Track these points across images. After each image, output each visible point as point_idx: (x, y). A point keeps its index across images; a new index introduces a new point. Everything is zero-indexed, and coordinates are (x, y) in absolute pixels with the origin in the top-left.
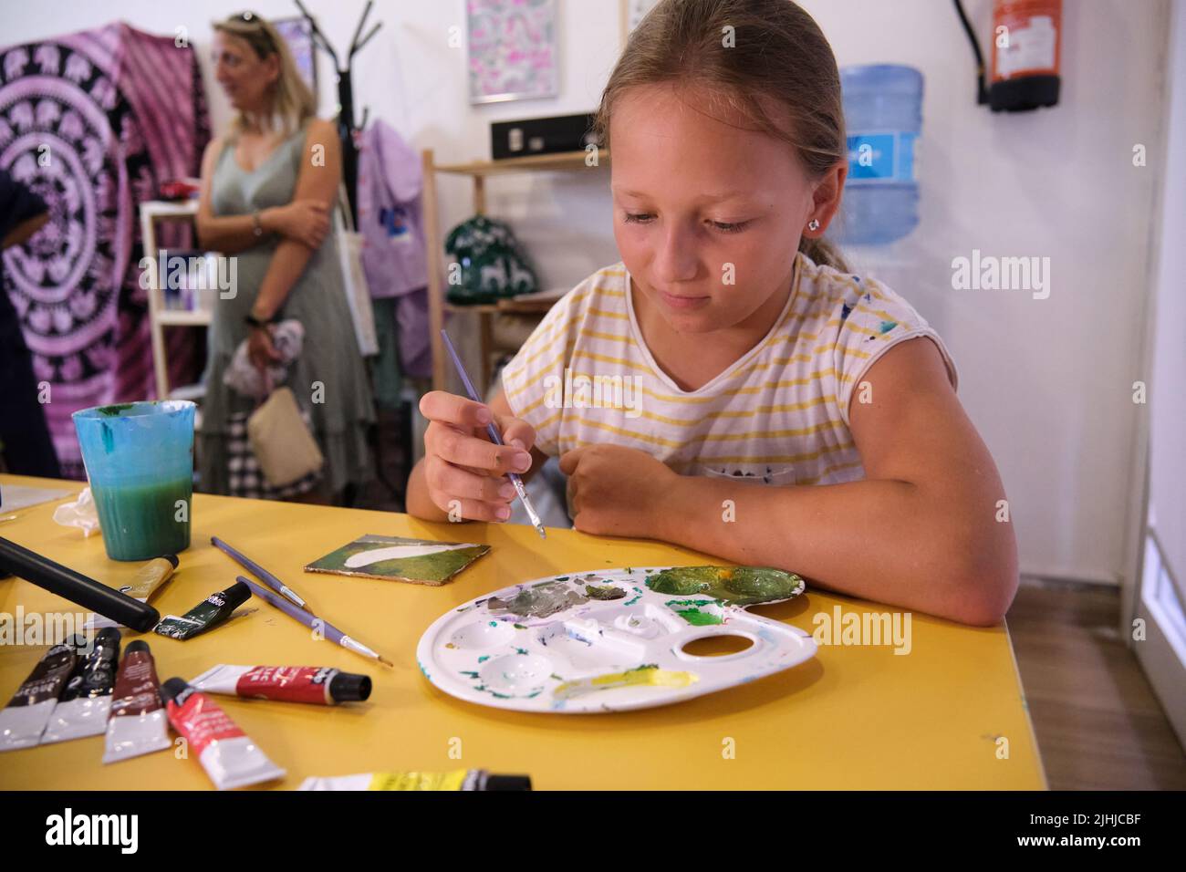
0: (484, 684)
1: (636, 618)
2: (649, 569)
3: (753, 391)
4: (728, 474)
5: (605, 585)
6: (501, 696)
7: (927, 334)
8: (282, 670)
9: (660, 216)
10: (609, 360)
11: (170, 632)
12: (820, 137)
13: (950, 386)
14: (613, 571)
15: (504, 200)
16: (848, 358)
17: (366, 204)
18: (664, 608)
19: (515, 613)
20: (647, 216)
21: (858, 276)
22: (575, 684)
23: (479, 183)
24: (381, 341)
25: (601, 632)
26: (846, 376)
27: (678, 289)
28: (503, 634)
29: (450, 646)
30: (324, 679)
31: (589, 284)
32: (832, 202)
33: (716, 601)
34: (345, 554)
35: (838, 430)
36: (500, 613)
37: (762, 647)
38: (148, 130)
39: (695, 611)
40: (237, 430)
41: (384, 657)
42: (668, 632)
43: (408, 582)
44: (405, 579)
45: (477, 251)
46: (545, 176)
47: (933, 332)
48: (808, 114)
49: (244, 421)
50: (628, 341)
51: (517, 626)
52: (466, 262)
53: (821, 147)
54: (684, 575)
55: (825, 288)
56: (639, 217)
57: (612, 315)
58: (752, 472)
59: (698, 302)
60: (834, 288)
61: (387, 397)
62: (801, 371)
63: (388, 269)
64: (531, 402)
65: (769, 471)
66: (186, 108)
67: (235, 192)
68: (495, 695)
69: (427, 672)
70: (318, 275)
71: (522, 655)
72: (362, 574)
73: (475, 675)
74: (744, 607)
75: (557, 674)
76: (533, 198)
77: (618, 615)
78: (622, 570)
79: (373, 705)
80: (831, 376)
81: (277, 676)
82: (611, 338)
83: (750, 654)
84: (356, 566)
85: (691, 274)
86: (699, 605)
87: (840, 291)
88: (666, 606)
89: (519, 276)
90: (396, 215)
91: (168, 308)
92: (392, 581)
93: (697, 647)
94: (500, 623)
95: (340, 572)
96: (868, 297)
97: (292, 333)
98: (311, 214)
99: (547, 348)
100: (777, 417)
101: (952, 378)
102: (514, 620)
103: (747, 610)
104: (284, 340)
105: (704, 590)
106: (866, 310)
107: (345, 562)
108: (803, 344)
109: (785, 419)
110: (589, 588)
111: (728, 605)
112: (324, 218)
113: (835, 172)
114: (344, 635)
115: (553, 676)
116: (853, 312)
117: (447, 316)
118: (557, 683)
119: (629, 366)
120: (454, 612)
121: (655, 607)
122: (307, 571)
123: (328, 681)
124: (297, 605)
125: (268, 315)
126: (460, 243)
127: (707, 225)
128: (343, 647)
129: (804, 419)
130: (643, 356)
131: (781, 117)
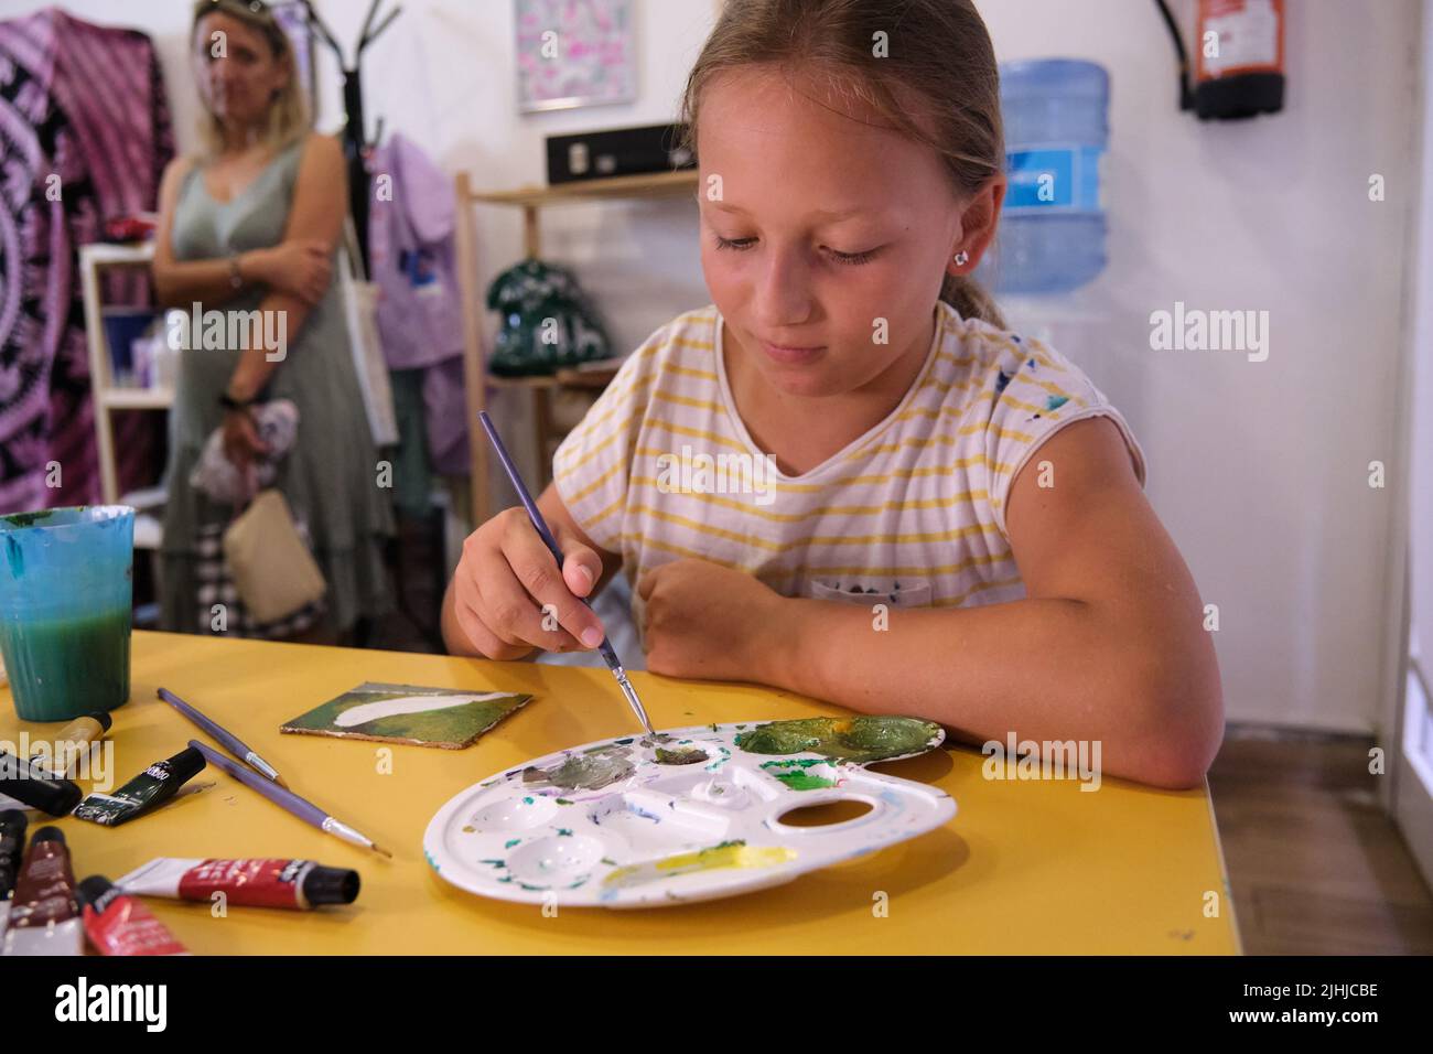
0: (512, 874)
1: (718, 784)
2: (740, 724)
3: (879, 479)
4: (843, 590)
5: (682, 746)
6: (532, 888)
7: (1108, 414)
8: (239, 864)
9: (761, 238)
10: (691, 433)
11: (95, 816)
12: (971, 141)
13: (1135, 478)
14: (692, 729)
15: (565, 238)
16: (1004, 443)
17: (380, 245)
18: (758, 771)
19: (560, 786)
20: (747, 240)
21: (1018, 335)
22: (632, 869)
23: (531, 215)
24: (402, 426)
25: (671, 804)
26: (1002, 465)
27: (784, 336)
28: (541, 811)
29: (469, 829)
30: (295, 876)
31: (667, 333)
32: (985, 229)
33: (827, 760)
34: (335, 708)
35: (989, 537)
36: (538, 787)
37: (883, 812)
38: (90, 150)
39: (800, 774)
40: (209, 548)
41: (380, 845)
42: (760, 799)
43: (418, 745)
44: (416, 741)
45: (529, 306)
46: (618, 207)
47: (1115, 412)
48: (957, 111)
49: (219, 537)
50: (714, 408)
51: (560, 802)
52: (515, 320)
53: (973, 154)
54: (787, 730)
55: (976, 350)
56: (737, 242)
57: (696, 373)
58: (875, 588)
59: (810, 354)
60: (989, 350)
61: (411, 501)
62: (943, 457)
63: (410, 330)
64: (585, 484)
65: (897, 587)
66: (142, 120)
67: (206, 228)
68: (524, 887)
69: (436, 862)
70: (318, 339)
71: (564, 838)
72: (358, 735)
73: (500, 864)
74: (864, 765)
75: (610, 858)
76: (603, 235)
77: (698, 782)
78: (704, 728)
79: (362, 909)
80: (980, 465)
81: (234, 871)
82: (693, 403)
83: (868, 822)
84: (350, 724)
85: (802, 316)
86: (805, 766)
87: (995, 355)
88: (760, 769)
89: (585, 338)
90: (422, 259)
91: (118, 385)
92: (397, 743)
93: (797, 817)
94: (538, 799)
95: (327, 732)
96: (1031, 364)
97: (282, 418)
98: (307, 260)
99: (608, 416)
100: (909, 515)
101: (1138, 469)
102: (556, 794)
103: (867, 768)
104: (272, 428)
105: (812, 748)
106: (1030, 381)
107: (335, 719)
108: (947, 423)
109: (920, 520)
110: (659, 751)
111: (842, 763)
112: (324, 264)
113: (989, 190)
114: (327, 816)
115: (604, 861)
116: (1012, 382)
117: (490, 392)
118: (609, 870)
119: (715, 441)
120: (477, 787)
121: (747, 772)
122: (284, 732)
123: (301, 877)
124: (267, 777)
125: (248, 393)
126: (507, 295)
127: (822, 252)
128: (326, 833)
129: (944, 520)
130: (733, 428)
131: (922, 113)
